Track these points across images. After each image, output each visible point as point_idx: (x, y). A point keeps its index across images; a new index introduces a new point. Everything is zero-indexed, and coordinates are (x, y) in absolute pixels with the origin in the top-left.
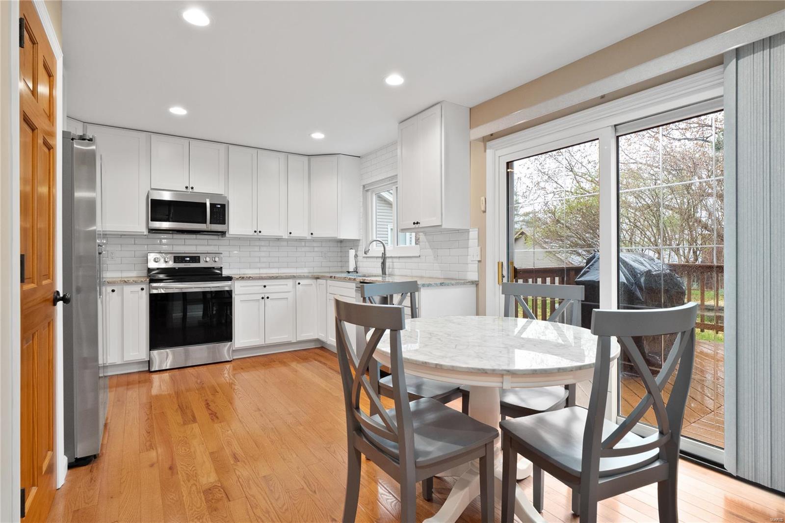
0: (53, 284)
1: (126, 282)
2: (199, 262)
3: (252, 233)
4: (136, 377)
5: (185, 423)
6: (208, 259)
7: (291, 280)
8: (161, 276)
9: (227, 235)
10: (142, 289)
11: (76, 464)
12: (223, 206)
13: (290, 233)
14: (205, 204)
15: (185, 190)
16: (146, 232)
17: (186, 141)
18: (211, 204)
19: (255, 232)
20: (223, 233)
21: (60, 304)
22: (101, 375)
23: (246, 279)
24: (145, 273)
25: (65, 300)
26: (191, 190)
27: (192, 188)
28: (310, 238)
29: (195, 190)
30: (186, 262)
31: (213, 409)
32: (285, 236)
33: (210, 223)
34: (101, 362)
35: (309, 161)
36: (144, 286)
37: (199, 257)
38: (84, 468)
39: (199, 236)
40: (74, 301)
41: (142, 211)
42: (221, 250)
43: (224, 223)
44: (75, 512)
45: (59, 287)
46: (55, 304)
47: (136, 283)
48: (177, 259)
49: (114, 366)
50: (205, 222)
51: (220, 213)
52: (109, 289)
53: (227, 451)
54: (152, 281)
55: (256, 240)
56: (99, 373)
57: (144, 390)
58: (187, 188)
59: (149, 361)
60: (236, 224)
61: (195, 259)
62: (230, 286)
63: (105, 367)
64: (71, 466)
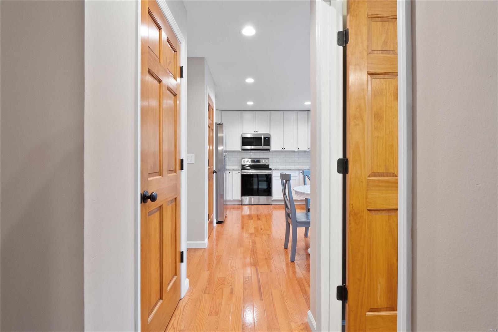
0: (213, 168)
1: (234, 170)
2: (260, 162)
3: (281, 149)
4: (237, 206)
5: (249, 219)
6: (263, 161)
7: (297, 171)
8: (249, 168)
9: (271, 151)
10: (239, 172)
11: (218, 223)
12: (269, 138)
13: (298, 149)
14: (262, 138)
15: (254, 132)
16: (241, 150)
17: (255, 112)
18: (264, 138)
19: (282, 149)
20: (269, 150)
21: (215, 173)
22: (225, 204)
23: (277, 170)
24: (241, 167)
25: (216, 172)
26: (256, 132)
27: (257, 131)
28: (308, 151)
29: (258, 132)
30: (255, 162)
31: (259, 217)
32: (296, 150)
33: (264, 146)
34: (225, 199)
35: (308, 113)
36: (239, 171)
37: (260, 160)
38: (220, 224)
39: (260, 151)
40: (218, 172)
41: (239, 142)
42: (269, 157)
43: (269, 145)
44: (218, 231)
45: (215, 169)
46: (214, 173)
47: (237, 170)
48: (253, 161)
49: (230, 201)
50: (262, 146)
51: (267, 141)
52: (228, 172)
53: (260, 227)
54: (242, 169)
55: (283, 153)
56: (224, 203)
57: (239, 212)
58: (255, 131)
59: (241, 201)
60: (275, 145)
61: (259, 161)
62: (271, 173)
63: (226, 201)
64: (217, 223)
